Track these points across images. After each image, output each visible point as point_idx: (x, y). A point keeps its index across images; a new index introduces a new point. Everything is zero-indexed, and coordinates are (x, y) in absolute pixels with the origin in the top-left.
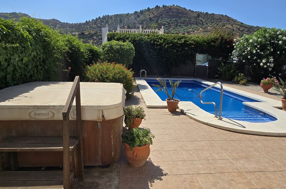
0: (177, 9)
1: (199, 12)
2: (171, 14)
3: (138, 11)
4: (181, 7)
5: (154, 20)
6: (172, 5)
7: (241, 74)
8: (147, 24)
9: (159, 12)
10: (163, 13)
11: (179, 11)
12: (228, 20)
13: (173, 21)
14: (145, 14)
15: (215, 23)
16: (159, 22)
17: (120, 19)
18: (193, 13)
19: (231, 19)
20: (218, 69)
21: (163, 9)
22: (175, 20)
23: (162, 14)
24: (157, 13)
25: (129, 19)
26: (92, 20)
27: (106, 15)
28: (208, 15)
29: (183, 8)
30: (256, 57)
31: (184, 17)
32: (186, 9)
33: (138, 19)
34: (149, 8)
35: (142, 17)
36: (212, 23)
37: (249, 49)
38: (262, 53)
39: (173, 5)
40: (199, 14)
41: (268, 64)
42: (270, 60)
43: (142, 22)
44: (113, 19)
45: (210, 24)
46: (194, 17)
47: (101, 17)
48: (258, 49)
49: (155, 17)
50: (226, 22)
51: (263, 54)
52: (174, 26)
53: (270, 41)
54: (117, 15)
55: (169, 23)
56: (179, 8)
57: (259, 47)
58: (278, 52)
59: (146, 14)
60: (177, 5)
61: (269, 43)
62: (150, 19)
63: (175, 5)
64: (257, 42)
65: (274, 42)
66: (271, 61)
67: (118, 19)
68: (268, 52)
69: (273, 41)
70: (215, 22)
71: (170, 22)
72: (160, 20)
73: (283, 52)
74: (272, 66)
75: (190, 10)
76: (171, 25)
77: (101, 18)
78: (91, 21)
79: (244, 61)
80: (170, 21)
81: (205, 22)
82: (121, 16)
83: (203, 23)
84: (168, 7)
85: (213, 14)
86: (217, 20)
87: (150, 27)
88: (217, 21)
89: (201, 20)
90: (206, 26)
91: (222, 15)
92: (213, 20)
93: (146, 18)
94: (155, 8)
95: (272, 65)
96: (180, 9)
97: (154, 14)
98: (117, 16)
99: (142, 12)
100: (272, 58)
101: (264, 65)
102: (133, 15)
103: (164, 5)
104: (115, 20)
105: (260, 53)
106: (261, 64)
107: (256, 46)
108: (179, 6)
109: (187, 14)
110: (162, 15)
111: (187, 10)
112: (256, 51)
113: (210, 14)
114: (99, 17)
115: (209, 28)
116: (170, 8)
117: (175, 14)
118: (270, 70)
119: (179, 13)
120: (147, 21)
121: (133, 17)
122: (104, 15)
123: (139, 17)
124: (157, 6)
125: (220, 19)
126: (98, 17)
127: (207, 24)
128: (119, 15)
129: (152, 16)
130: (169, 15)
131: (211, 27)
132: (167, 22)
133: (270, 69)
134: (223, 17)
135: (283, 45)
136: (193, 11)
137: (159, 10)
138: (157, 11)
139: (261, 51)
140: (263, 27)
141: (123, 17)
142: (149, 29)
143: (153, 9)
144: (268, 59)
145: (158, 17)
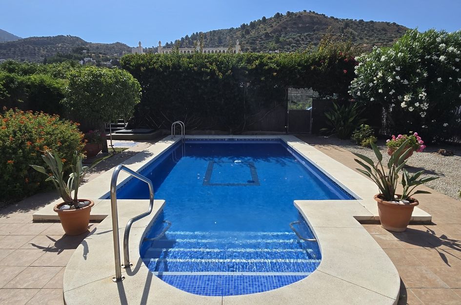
0: (311, 17)
1: (347, 19)
2: (300, 25)
3: (247, 24)
4: (317, 14)
5: (273, 36)
6: (302, 11)
7: (364, 126)
8: (261, 43)
9: (281, 23)
10: (287, 25)
11: (315, 20)
12: (398, 31)
13: (305, 37)
14: (258, 28)
15: (376, 37)
16: (281, 39)
17: (219, 38)
18: (338, 22)
19: (403, 29)
20: (326, 117)
21: (288, 18)
22: (307, 35)
23: (285, 26)
24: (278, 24)
25: (233, 37)
26: (176, 41)
27: (197, 33)
28: (363, 24)
29: (320, 15)
30: (394, 91)
31: (321, 29)
32: (325, 17)
33: (247, 37)
34: (264, 18)
35: (253, 33)
36: (370, 36)
37: (380, 74)
38: (406, 82)
39: (304, 11)
40: (348, 24)
41: (417, 104)
42: (420, 95)
43: (253, 40)
44: (209, 38)
45: (367, 39)
46: (339, 28)
47: (190, 36)
48: (398, 73)
49: (274, 32)
50: (395, 34)
51: (408, 84)
52: (306, 44)
53: (422, 57)
54: (214, 31)
55: (298, 41)
56: (313, 15)
57: (399, 69)
58: (439, 79)
59: (260, 27)
60: (310, 11)
61: (419, 60)
62: (267, 35)
63: (308, 11)
64: (396, 59)
65: (431, 58)
66: (422, 97)
67: (216, 38)
68: (417, 78)
69: (429, 57)
70: (375, 35)
71: (299, 38)
72: (282, 36)
73: (450, 78)
74: (426, 109)
75: (332, 18)
76: (300, 44)
77: (189, 38)
78: (173, 43)
79: (372, 99)
80: (300, 36)
81: (358, 36)
82: (221, 32)
83: (354, 38)
84: (296, 15)
85: (372, 22)
86: (379, 31)
87: (266, 48)
88: (380, 33)
89: (351, 33)
90: (359, 41)
91: (388, 24)
92: (373, 32)
93: (261, 33)
94: (274, 17)
95: (425, 106)
96: (315, 17)
97: (272, 27)
98: (214, 34)
99: (253, 25)
100: (425, 91)
101: (408, 107)
102: (239, 31)
103: (288, 12)
104: (211, 40)
105: (402, 81)
106: (403, 105)
107: (393, 68)
108: (314, 12)
109: (327, 25)
110: (285, 28)
111: (327, 17)
112: (394, 77)
113: (367, 23)
114: (187, 36)
115: (365, 45)
116: (299, 17)
117: (307, 25)
118: (423, 116)
119: (314, 23)
120: (261, 39)
121: (239, 34)
122: (194, 33)
123: (249, 33)
124: (278, 14)
125: (384, 29)
126: (184, 37)
127: (361, 39)
128: (217, 32)
129: (269, 30)
130: (298, 28)
131: (368, 43)
132: (294, 39)
133: (423, 114)
134: (389, 26)
135: (448, 63)
136: (337, 19)
137: (281, 20)
138: (278, 23)
139: (402, 78)
140: (412, 30)
141: (223, 35)
142: (265, 51)
143: (271, 19)
144: (416, 93)
145: (280, 32)
